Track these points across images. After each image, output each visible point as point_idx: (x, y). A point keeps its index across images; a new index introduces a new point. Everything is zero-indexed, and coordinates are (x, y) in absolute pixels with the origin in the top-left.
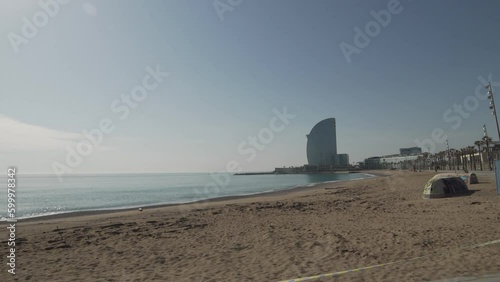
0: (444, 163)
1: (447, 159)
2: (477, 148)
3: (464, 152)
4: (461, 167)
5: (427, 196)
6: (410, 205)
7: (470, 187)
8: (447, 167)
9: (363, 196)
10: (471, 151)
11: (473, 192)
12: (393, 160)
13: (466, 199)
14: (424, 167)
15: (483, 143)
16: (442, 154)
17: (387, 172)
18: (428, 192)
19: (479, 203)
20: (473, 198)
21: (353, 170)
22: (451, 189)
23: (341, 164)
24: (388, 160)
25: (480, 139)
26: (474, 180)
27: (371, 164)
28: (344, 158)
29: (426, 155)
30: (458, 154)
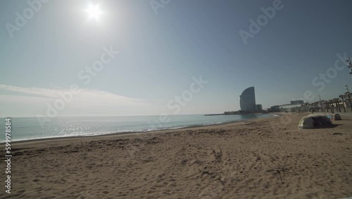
0: (318, 109)
1: (320, 106)
2: (341, 99)
3: (331, 102)
4: (330, 110)
5: (300, 127)
6: (287, 133)
7: (334, 122)
8: (320, 110)
9: (261, 127)
10: (336, 101)
11: (336, 125)
12: (287, 107)
13: (330, 130)
14: (305, 110)
15: (345, 96)
16: (317, 103)
17: (284, 113)
18: (302, 125)
19: (341, 134)
20: (336, 130)
21: (264, 112)
22: (319, 123)
23: (258, 109)
24: (284, 107)
25: (343, 94)
26: (338, 118)
27: (275, 109)
28: (259, 106)
29: (307, 104)
30: (327, 103)
